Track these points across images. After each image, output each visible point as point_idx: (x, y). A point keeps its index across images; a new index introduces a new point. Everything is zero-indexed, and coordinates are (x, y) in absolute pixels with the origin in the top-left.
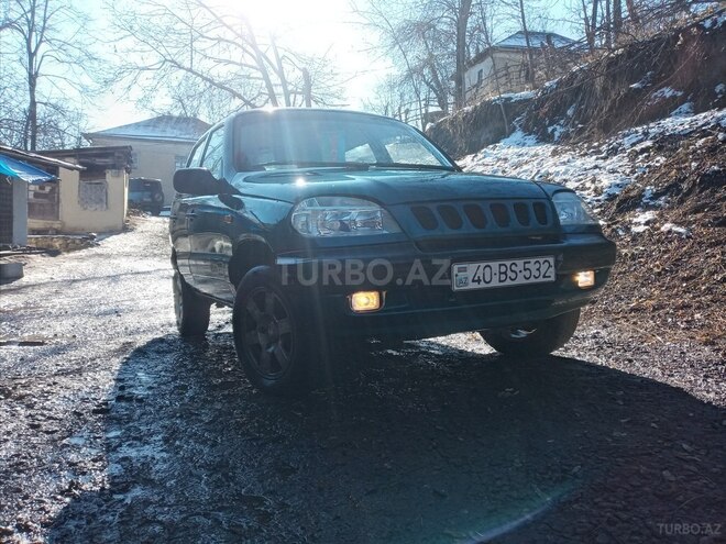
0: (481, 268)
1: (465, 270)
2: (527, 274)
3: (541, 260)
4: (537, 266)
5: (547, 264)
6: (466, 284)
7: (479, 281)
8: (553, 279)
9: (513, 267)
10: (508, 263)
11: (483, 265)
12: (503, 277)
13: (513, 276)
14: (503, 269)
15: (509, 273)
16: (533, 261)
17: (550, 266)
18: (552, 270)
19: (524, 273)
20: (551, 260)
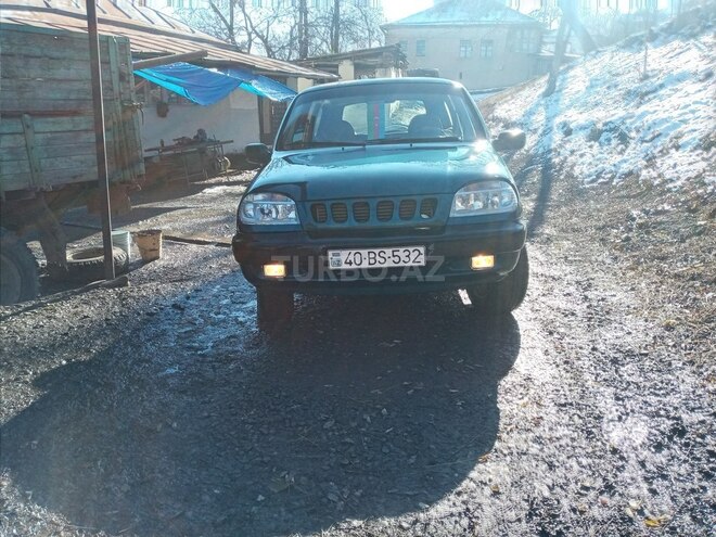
0: (352, 255)
1: (338, 254)
2: (397, 259)
3: (411, 249)
4: (407, 253)
5: (417, 253)
6: (339, 265)
7: (350, 263)
8: (423, 263)
9: (382, 254)
10: (377, 251)
11: (353, 252)
12: (372, 261)
13: (382, 260)
14: (372, 255)
15: (378, 258)
16: (402, 250)
17: (420, 254)
18: (422, 257)
19: (392, 258)
20: (422, 249)
